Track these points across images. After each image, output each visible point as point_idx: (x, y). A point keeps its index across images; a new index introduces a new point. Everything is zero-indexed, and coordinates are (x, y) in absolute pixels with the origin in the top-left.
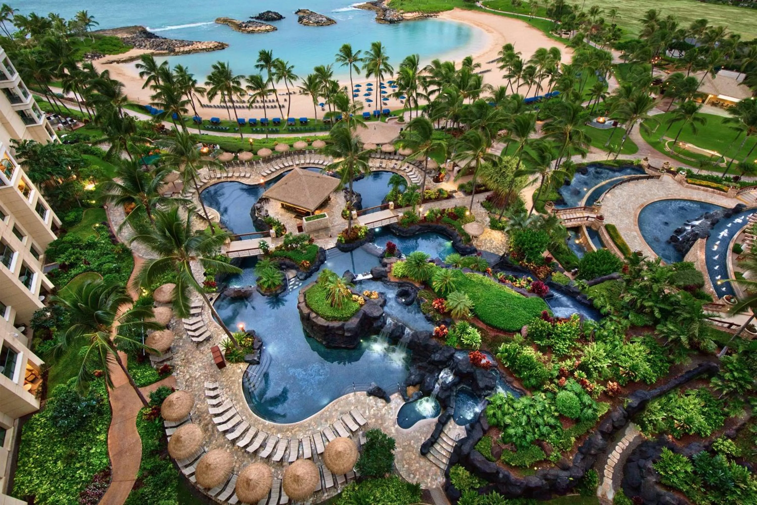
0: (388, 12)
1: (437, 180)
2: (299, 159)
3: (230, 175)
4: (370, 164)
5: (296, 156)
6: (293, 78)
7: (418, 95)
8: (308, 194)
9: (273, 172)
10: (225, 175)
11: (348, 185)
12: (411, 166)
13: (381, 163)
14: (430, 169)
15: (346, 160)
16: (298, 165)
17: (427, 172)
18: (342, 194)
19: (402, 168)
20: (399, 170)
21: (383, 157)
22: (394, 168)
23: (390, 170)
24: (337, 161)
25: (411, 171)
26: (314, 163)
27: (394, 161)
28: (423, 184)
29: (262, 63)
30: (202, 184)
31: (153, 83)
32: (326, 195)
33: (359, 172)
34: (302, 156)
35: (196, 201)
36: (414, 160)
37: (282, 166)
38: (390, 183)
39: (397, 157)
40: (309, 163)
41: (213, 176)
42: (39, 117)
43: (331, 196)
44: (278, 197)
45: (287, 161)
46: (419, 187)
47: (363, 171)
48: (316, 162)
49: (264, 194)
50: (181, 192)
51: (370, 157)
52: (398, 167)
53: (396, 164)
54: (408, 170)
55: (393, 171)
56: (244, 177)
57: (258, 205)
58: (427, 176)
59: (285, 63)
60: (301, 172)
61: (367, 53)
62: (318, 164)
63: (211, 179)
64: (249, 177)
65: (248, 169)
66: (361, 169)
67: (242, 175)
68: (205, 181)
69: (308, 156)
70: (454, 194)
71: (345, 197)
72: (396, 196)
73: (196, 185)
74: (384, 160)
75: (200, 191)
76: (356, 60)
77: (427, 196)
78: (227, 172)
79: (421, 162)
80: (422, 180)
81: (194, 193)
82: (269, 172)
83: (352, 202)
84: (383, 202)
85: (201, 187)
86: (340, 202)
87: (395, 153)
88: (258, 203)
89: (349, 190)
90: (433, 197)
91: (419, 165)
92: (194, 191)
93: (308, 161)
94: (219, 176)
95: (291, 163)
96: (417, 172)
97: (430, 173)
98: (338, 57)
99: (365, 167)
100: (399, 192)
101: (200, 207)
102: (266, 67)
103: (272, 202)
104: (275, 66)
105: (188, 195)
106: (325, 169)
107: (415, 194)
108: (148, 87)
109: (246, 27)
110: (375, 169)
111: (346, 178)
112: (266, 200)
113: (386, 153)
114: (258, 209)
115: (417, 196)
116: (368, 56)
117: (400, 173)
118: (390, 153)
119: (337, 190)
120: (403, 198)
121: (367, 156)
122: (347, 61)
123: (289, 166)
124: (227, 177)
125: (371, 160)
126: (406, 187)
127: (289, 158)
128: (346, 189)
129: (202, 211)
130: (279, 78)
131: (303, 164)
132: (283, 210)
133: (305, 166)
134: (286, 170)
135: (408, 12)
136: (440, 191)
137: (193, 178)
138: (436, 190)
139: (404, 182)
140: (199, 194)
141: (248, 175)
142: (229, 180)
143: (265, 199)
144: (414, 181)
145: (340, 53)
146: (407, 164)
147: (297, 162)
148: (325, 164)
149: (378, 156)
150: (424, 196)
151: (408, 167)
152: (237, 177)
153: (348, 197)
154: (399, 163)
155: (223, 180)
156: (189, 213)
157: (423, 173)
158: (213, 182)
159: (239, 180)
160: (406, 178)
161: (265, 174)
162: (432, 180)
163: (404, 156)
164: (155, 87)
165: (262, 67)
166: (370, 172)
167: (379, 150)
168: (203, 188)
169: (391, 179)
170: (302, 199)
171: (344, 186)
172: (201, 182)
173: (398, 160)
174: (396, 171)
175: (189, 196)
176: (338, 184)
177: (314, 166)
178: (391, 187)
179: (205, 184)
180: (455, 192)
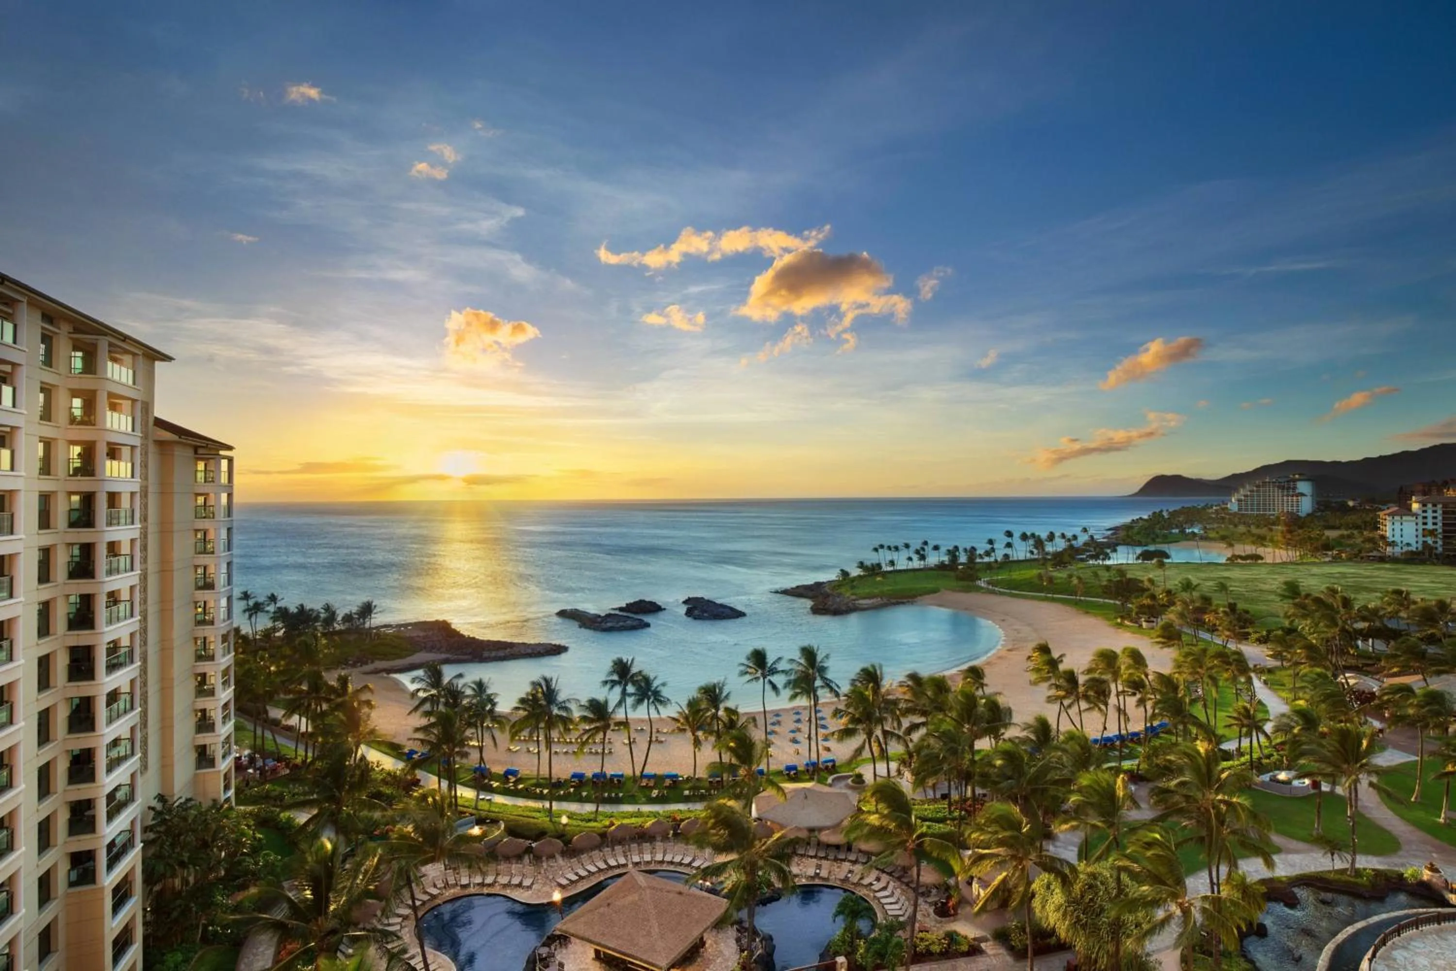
0: (831, 598)
1: (944, 912)
2: (641, 852)
3: (489, 880)
4: (795, 870)
5: (634, 846)
6: (661, 702)
7: (885, 733)
8: (656, 930)
9: (581, 878)
10: (478, 880)
11: (744, 914)
12: (885, 878)
13: (819, 867)
14: (927, 886)
15: (741, 859)
16: (636, 864)
17: (919, 891)
18: (731, 933)
19: (865, 882)
20: (858, 884)
21: (822, 854)
22: (846, 880)
23: (838, 884)
24: (721, 859)
25: (884, 888)
26: (672, 863)
27: (847, 866)
28: (913, 918)
29: (615, 677)
30: (426, 898)
31: (427, 707)
32: (696, 933)
33: (770, 884)
34: (646, 846)
35: (408, 936)
36: (891, 864)
37: (603, 866)
38: (838, 913)
39: (852, 857)
40: (662, 862)
41: (451, 881)
42: (224, 757)
43: (706, 936)
44: (588, 934)
45: (614, 856)
46: (902, 926)
47: (778, 885)
48: (677, 859)
49: (558, 926)
50: (379, 913)
51: (795, 853)
52: (855, 879)
53: (850, 872)
54: (877, 886)
55: (844, 887)
56: (520, 885)
57: (544, 951)
58: (921, 900)
59: (652, 678)
60: (641, 879)
61: (792, 661)
62: (680, 864)
63: (447, 886)
64: (529, 887)
65: (529, 869)
66: (773, 878)
67: (516, 881)
68: (435, 892)
69: (659, 845)
70: (983, 945)
71: (738, 940)
72: (852, 944)
73: (413, 898)
74: (825, 863)
75: (420, 914)
76: (773, 671)
77: (922, 947)
78: (484, 874)
79: (905, 870)
80: (910, 910)
81: (405, 918)
82: (575, 878)
83: (751, 953)
84: (822, 956)
85: (424, 903)
86: (726, 953)
87: (849, 849)
88: (544, 945)
89: (747, 925)
90: (936, 948)
91: (901, 875)
92: (406, 911)
93: (659, 857)
94: (464, 881)
95: (622, 861)
96: (898, 892)
97: (926, 894)
98: (742, 668)
99: (784, 876)
100: (859, 935)
101: (415, 950)
102: (619, 683)
103: (576, 946)
104: (634, 683)
105: (391, 921)
106: (694, 876)
107: (895, 940)
108: (419, 713)
109: (601, 623)
110: (804, 881)
111: (741, 899)
112: (563, 939)
113: (828, 846)
114: (542, 960)
115: (899, 945)
116: (794, 666)
117: (862, 892)
118: (838, 847)
119: (719, 925)
120: (867, 950)
121: (789, 851)
122: (759, 674)
123: (619, 866)
124: (482, 885)
125: (796, 859)
126: (874, 925)
127: (618, 848)
128: (740, 922)
129: (420, 958)
130: (639, 701)
131: (648, 863)
132: (597, 964)
133: (652, 867)
134: (611, 874)
135: (864, 598)
136: (952, 937)
137: (409, 883)
138: (941, 933)
139: (869, 912)
140: (418, 920)
141: (527, 882)
142: (486, 891)
143: (559, 937)
144: (893, 910)
145: (746, 662)
146: (874, 874)
147: (636, 859)
148: (695, 864)
149: (812, 853)
150: (916, 947)
151: (878, 879)
152: (505, 886)
153: (744, 941)
154: (858, 868)
155: (472, 890)
156: (390, 961)
157: (912, 894)
158: (450, 893)
159: (508, 892)
160: (874, 904)
161: (564, 882)
162: (931, 910)
163: (868, 854)
164: (427, 714)
165: (614, 683)
166: (795, 887)
167: (813, 841)
168: (428, 906)
169: (841, 905)
170: (642, 941)
171: (736, 916)
172: (426, 893)
173: (855, 862)
174: (851, 888)
175: (394, 924)
176: (723, 910)
177: (672, 868)
178: (840, 924)
179: (434, 897)
180: (984, 939)
